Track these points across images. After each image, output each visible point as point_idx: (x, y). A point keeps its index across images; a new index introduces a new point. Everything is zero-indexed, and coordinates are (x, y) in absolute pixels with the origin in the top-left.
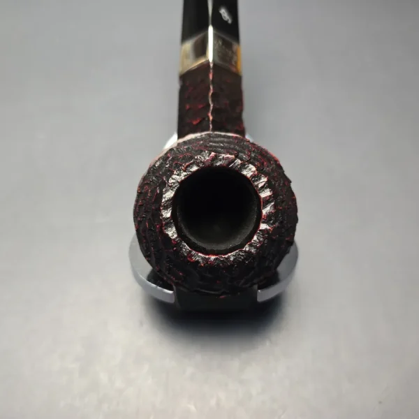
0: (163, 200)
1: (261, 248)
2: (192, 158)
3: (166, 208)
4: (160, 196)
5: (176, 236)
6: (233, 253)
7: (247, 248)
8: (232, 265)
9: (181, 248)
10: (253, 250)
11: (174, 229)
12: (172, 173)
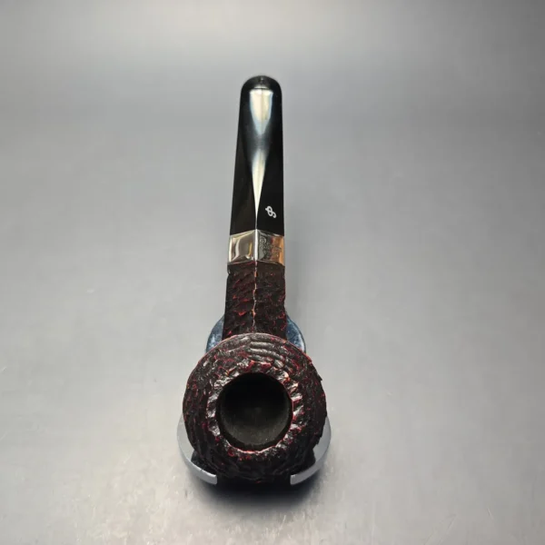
0: (209, 402)
1: (291, 445)
2: (234, 364)
3: (211, 409)
4: (206, 397)
5: (219, 433)
6: (267, 449)
7: (279, 445)
8: (266, 460)
9: (223, 445)
10: (284, 447)
11: (218, 429)
12: (217, 378)
